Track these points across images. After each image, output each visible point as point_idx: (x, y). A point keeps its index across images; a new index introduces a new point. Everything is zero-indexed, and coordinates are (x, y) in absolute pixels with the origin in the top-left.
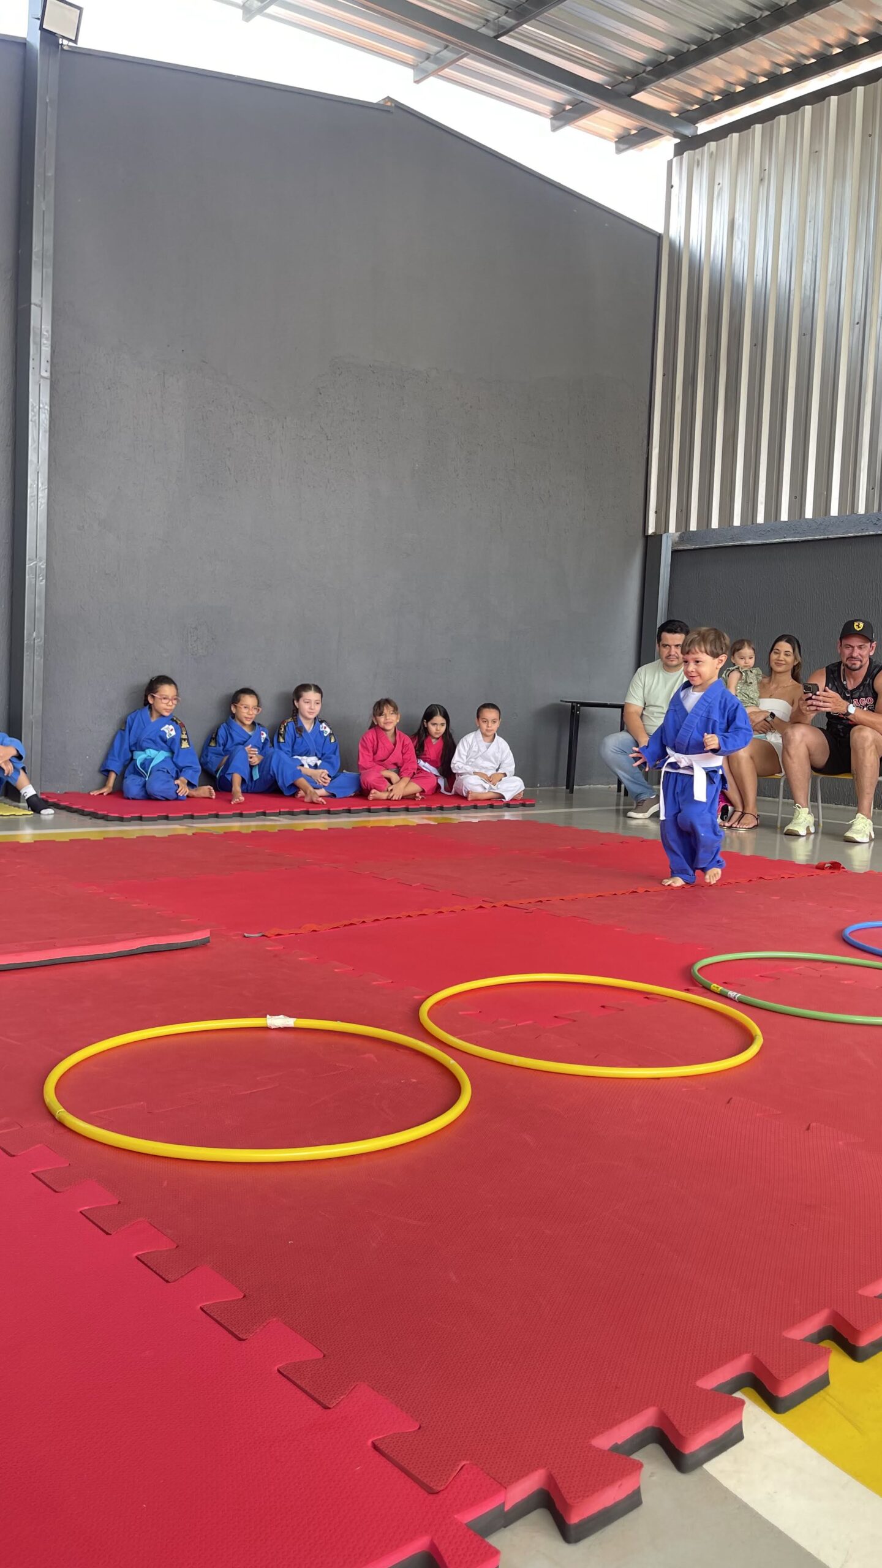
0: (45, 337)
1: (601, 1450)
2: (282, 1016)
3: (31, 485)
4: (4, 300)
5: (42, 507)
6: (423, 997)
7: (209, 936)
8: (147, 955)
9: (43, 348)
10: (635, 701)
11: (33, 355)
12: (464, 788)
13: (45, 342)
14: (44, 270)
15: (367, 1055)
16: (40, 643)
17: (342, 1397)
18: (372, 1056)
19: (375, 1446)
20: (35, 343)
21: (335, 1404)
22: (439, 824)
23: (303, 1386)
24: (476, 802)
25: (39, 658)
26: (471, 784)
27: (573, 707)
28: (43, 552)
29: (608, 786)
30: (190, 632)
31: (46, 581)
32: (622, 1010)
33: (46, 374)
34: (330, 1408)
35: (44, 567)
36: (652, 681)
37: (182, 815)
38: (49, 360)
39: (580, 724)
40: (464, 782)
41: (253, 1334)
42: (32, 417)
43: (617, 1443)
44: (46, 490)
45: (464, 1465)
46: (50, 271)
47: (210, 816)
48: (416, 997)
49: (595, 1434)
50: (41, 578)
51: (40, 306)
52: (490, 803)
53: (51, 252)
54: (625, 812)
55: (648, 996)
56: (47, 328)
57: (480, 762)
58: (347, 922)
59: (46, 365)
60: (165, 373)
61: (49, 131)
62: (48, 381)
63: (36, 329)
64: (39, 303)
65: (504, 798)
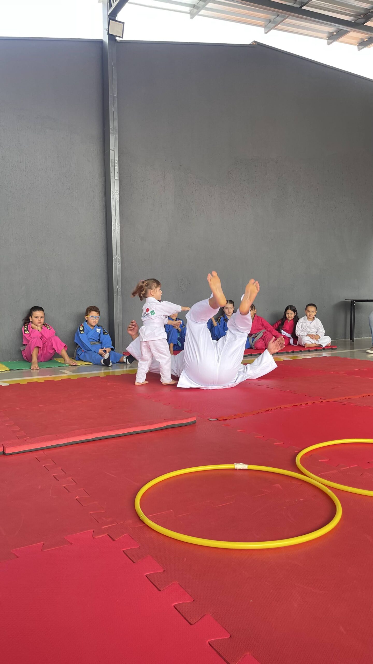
0: (116, 162)
2: (241, 464)
3: (113, 225)
4: (99, 150)
5: (118, 234)
7: (196, 419)
8: (170, 429)
9: (115, 167)
11: (112, 171)
12: (303, 342)
13: (116, 165)
14: (115, 136)
15: (276, 485)
16: (120, 290)
18: (279, 485)
20: (112, 166)
22: (293, 360)
24: (309, 348)
25: (120, 297)
26: (306, 340)
27: (351, 302)
28: (119, 252)
31: (121, 265)
33: (117, 178)
35: (120, 258)
38: (118, 172)
39: (355, 310)
40: (303, 340)
42: (113, 196)
44: (119, 227)
46: (117, 135)
50: (119, 263)
51: (114, 150)
53: (117, 128)
56: (117, 159)
57: (308, 330)
59: (117, 175)
60: (164, 172)
61: (114, 77)
62: (118, 181)
63: (112, 160)
64: (113, 149)
65: (322, 346)
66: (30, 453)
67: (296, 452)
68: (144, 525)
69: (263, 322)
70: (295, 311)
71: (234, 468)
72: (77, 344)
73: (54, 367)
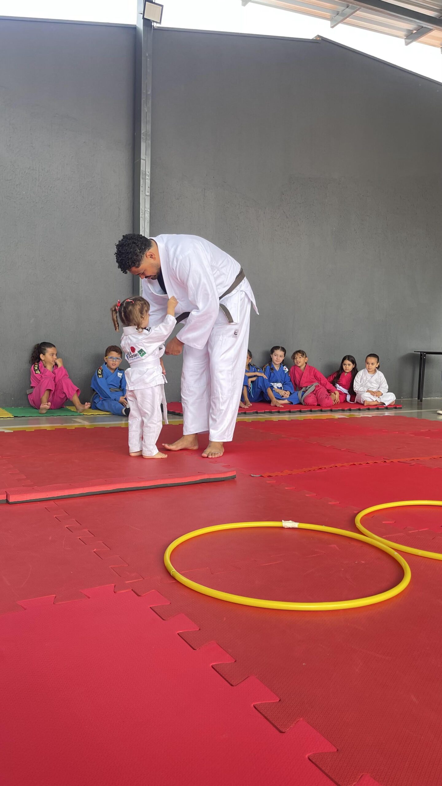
0: (147, 175)
2: (291, 521)
4: (128, 159)
6: (358, 512)
7: (235, 474)
8: (204, 484)
9: (146, 181)
11: (142, 185)
12: (361, 399)
13: (148, 178)
14: (147, 142)
15: (332, 546)
18: (336, 546)
20: (143, 179)
22: (350, 418)
24: (369, 407)
27: (421, 355)
29: (441, 398)
33: (148, 194)
38: (149, 187)
39: (425, 365)
40: (362, 396)
41: (288, 729)
42: (142, 215)
46: (150, 142)
51: (145, 160)
52: (376, 407)
53: (150, 133)
56: (148, 170)
57: (369, 385)
58: (310, 469)
59: (148, 189)
60: (205, 189)
61: (149, 72)
62: (149, 197)
63: (143, 172)
64: (145, 158)
65: (385, 404)
66: (39, 503)
67: (356, 512)
68: (175, 582)
69: (316, 372)
70: (354, 362)
71: (281, 526)
72: (94, 390)
73: (66, 415)
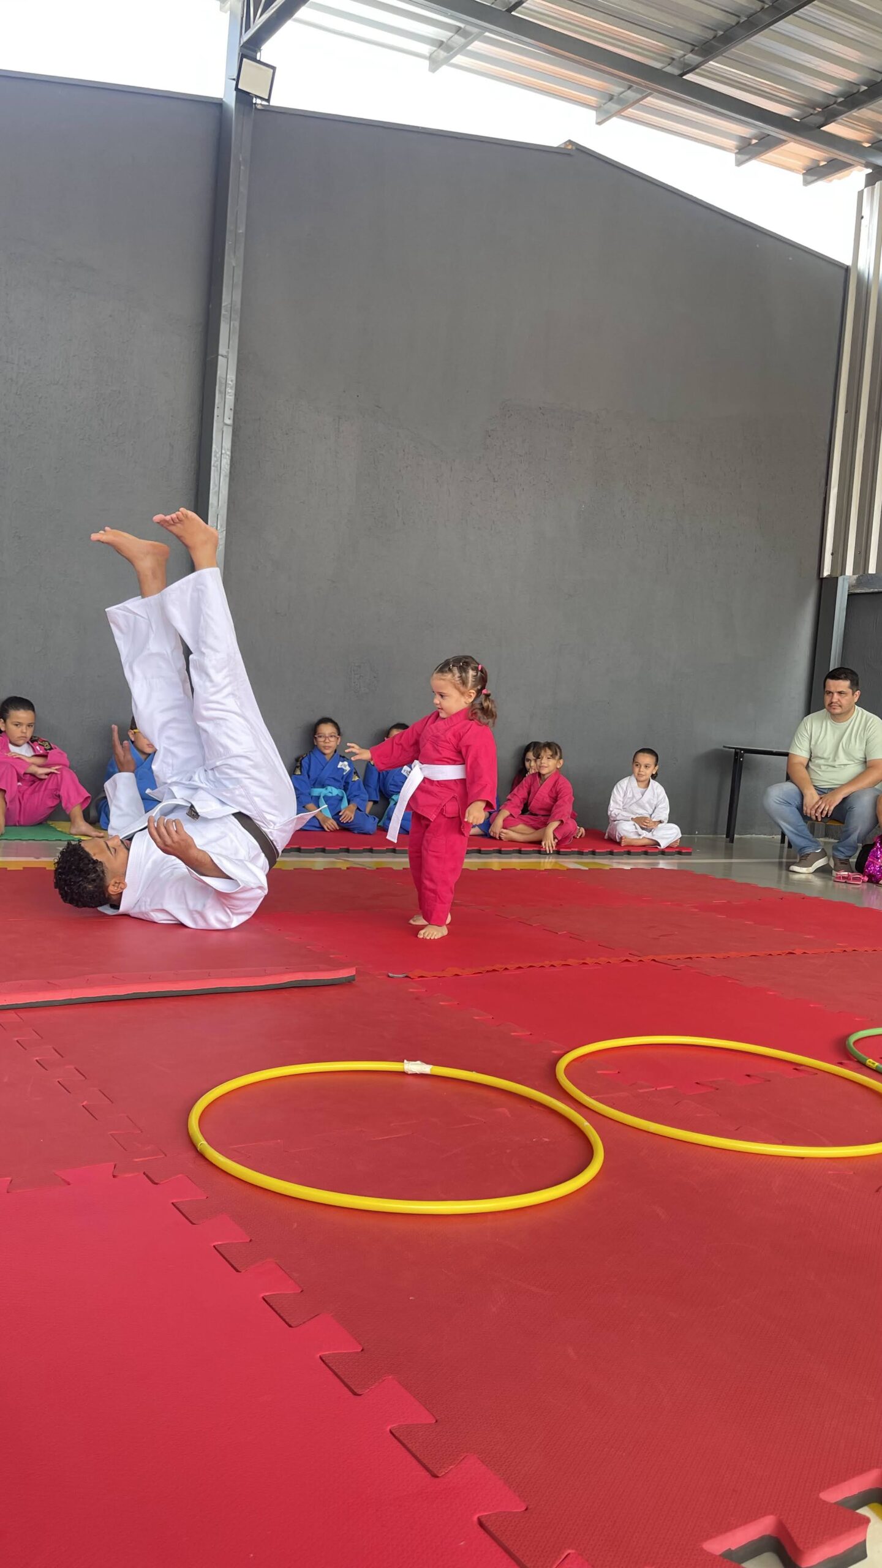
0: (230, 386)
1: (712, 1555)
2: (418, 1062)
4: (195, 352)
6: (562, 1052)
7: (354, 973)
8: (296, 990)
9: (227, 397)
10: (800, 751)
11: (218, 403)
12: (617, 834)
13: (230, 391)
14: (232, 323)
15: (500, 1110)
17: (451, 1467)
18: (506, 1111)
19: (481, 1524)
20: (220, 391)
21: (443, 1473)
22: (589, 869)
23: (414, 1450)
24: (630, 849)
26: (624, 830)
27: (736, 753)
29: (771, 837)
30: (354, 670)
32: (769, 1081)
33: (229, 422)
34: (438, 1477)
36: (820, 731)
37: (338, 848)
38: (232, 408)
39: (743, 771)
41: (368, 1390)
42: (215, 461)
43: (730, 1549)
45: (569, 1554)
46: (237, 324)
47: (365, 851)
48: (554, 1052)
49: (709, 1537)
51: (226, 357)
52: (643, 850)
53: (239, 306)
54: (789, 865)
55: (798, 1068)
56: (232, 377)
58: (490, 968)
59: (229, 413)
60: (339, 418)
61: (242, 189)
62: (230, 429)
63: (222, 380)
64: (226, 354)
65: (660, 846)
71: (402, 1070)
73: (48, 840)
